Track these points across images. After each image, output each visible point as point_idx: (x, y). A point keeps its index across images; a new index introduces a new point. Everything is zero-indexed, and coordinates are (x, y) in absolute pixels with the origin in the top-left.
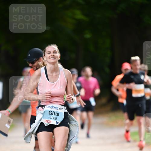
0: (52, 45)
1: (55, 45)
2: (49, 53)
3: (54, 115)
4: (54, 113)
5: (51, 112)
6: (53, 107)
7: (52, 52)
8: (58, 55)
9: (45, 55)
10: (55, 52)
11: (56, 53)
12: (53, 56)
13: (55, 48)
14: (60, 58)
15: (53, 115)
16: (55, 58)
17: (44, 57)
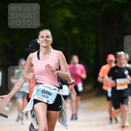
0: (46, 30)
1: (49, 30)
2: (42, 37)
3: (47, 94)
4: (46, 92)
5: (44, 91)
6: (47, 87)
7: (45, 37)
8: (50, 39)
9: (38, 39)
10: (47, 37)
11: (49, 37)
12: (46, 40)
13: (47, 33)
14: (52, 42)
15: (45, 93)
16: (47, 42)
17: (38, 41)
